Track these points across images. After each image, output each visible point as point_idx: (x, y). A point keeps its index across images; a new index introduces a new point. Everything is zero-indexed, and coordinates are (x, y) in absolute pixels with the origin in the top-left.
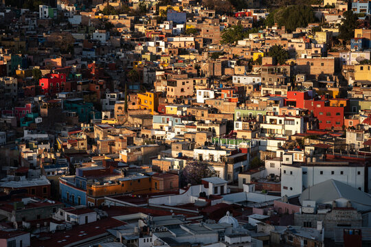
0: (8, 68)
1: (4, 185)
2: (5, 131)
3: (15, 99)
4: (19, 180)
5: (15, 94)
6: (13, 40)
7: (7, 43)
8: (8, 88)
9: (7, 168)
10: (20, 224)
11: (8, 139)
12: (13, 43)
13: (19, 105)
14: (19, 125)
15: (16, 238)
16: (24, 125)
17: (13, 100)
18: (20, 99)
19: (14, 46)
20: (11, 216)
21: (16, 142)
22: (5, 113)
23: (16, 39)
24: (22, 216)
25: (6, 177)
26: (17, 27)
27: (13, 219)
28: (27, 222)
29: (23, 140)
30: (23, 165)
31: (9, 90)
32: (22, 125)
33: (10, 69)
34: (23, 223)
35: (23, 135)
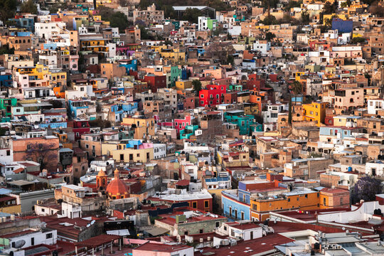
0: (167, 80)
1: (164, 198)
2: (165, 143)
3: (175, 112)
4: (180, 193)
5: (175, 106)
6: (173, 52)
7: (166, 55)
8: (168, 100)
9: (167, 181)
10: (183, 237)
11: (168, 152)
12: (172, 54)
13: (179, 117)
14: (178, 138)
15: (179, 252)
16: (184, 137)
17: (173, 112)
18: (179, 111)
19: (173, 57)
20: (173, 230)
21: (177, 154)
22: (165, 125)
23: (175, 50)
24: (185, 230)
25: (167, 190)
26: (176, 39)
27: (175, 233)
28: (190, 236)
29: (183, 153)
30: (183, 178)
31: (169, 102)
32: (182, 137)
33: (169, 80)
34: (186, 236)
35: (183, 147)
